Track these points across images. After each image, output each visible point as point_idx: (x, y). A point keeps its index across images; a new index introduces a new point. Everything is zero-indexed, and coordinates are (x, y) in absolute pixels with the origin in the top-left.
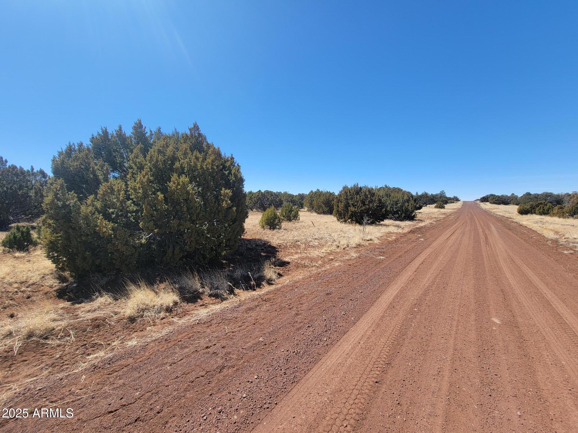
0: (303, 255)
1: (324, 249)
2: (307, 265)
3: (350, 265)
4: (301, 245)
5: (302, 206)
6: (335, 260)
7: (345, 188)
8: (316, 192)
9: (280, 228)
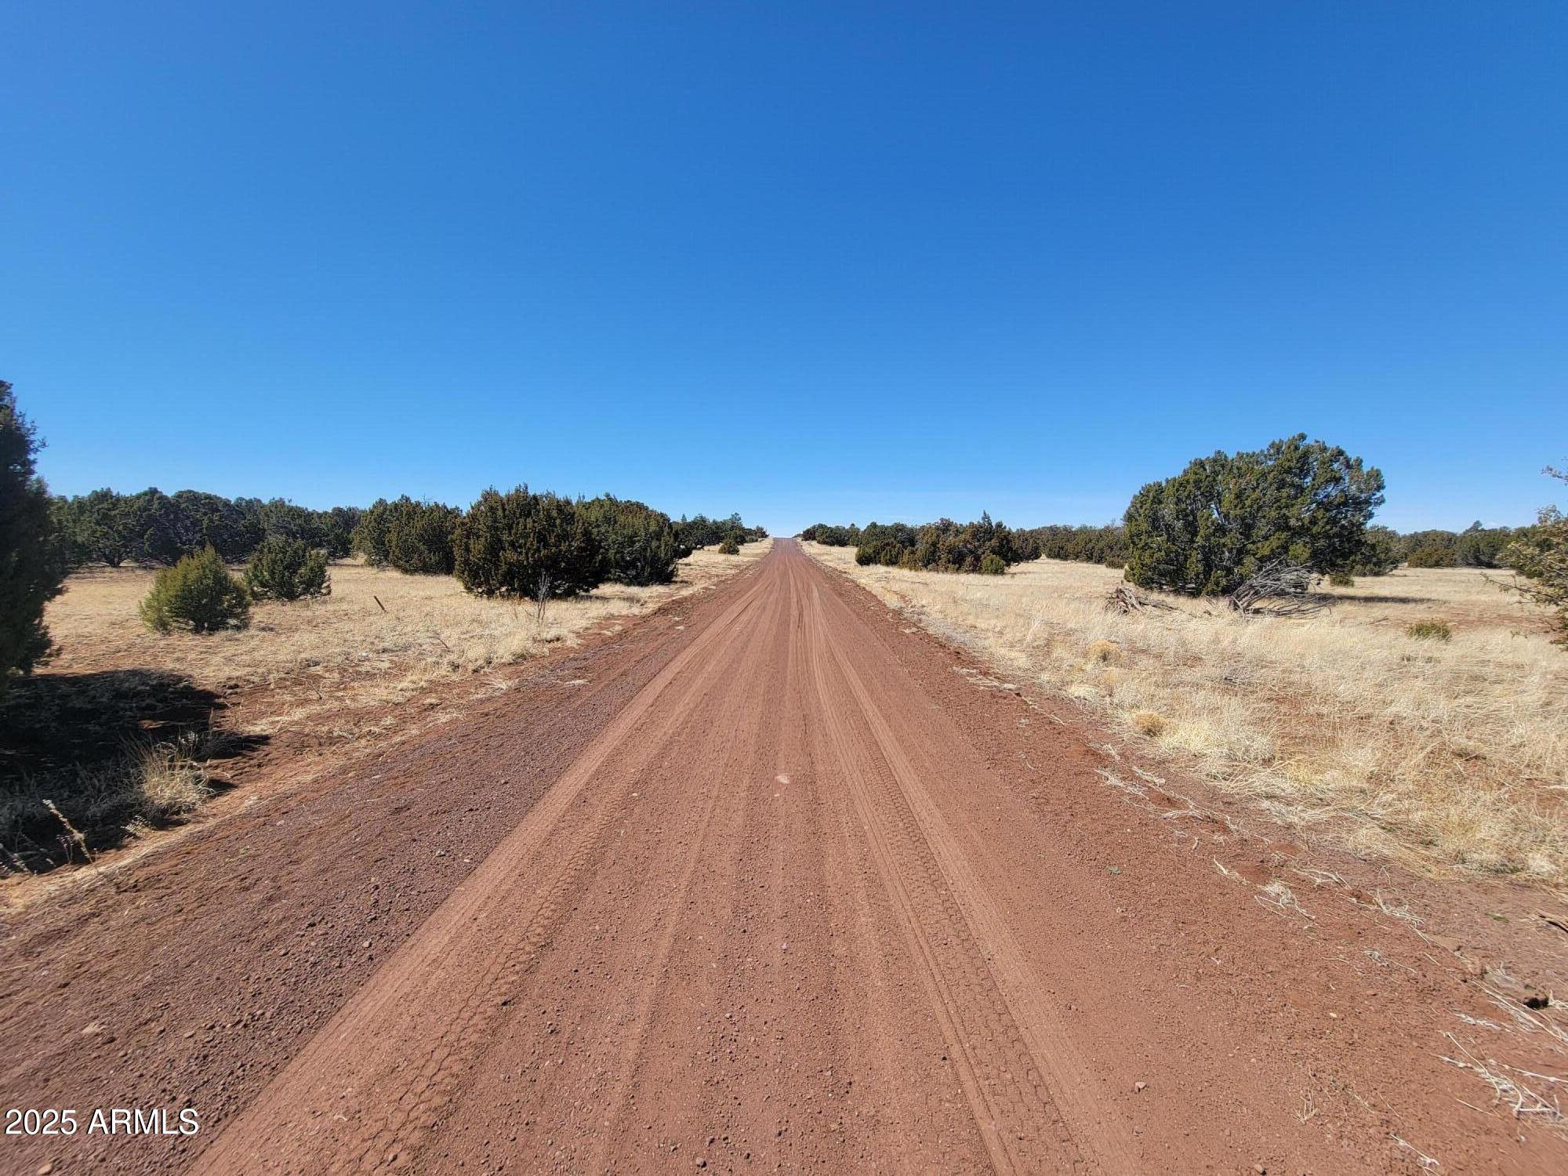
0: (327, 707)
1: (410, 678)
2: (341, 736)
3: (487, 715)
4: (327, 675)
5: (342, 549)
6: (443, 705)
7: (489, 496)
8: (396, 506)
9: (243, 626)
